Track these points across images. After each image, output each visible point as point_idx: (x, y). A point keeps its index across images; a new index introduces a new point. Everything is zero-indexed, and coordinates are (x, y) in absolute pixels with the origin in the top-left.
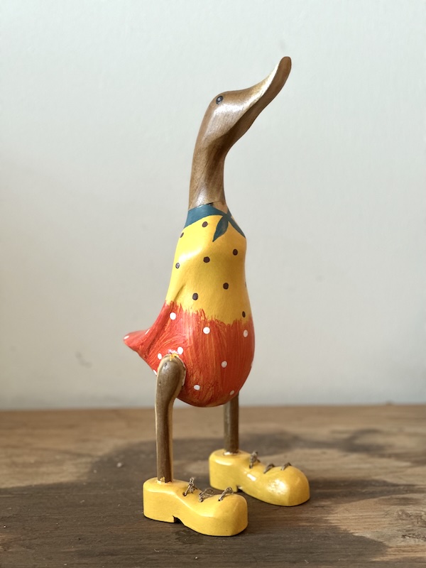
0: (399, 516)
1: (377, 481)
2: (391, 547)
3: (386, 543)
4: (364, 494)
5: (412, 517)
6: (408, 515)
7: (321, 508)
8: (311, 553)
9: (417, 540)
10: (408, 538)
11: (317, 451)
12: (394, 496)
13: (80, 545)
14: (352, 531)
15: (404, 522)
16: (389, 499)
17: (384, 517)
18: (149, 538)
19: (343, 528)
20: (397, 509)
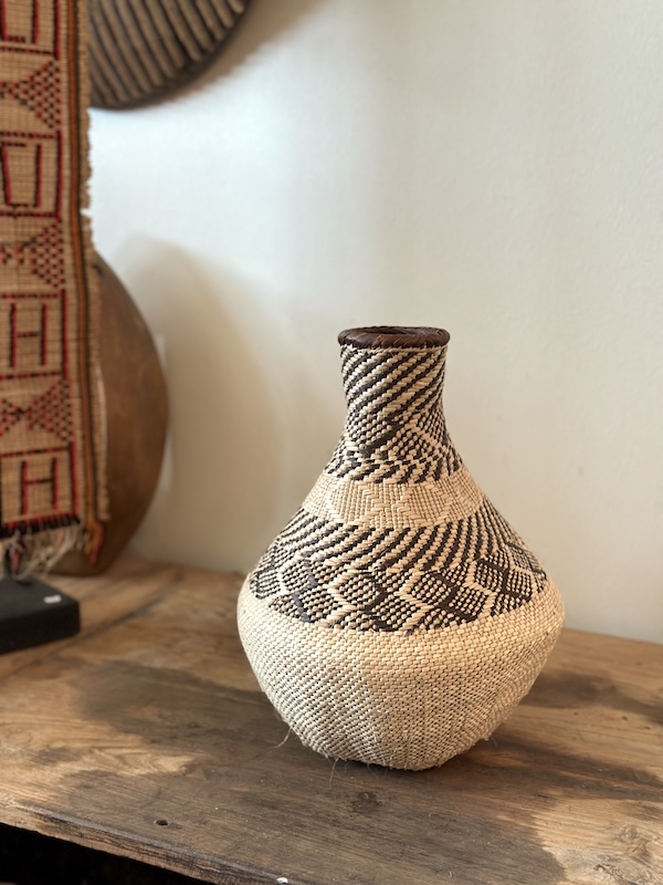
0: (624, 833)
1: (645, 774)
2: (567, 880)
3: (568, 872)
4: (611, 790)
5: (636, 840)
6: (634, 835)
7: (543, 799)
8: (469, 862)
9: (609, 876)
10: (601, 870)
11: (619, 714)
12: (646, 803)
13: (255, 786)
14: (546, 843)
15: (620, 844)
16: (635, 805)
17: (602, 832)
18: (328, 794)
19: (541, 834)
20: (630, 821)
